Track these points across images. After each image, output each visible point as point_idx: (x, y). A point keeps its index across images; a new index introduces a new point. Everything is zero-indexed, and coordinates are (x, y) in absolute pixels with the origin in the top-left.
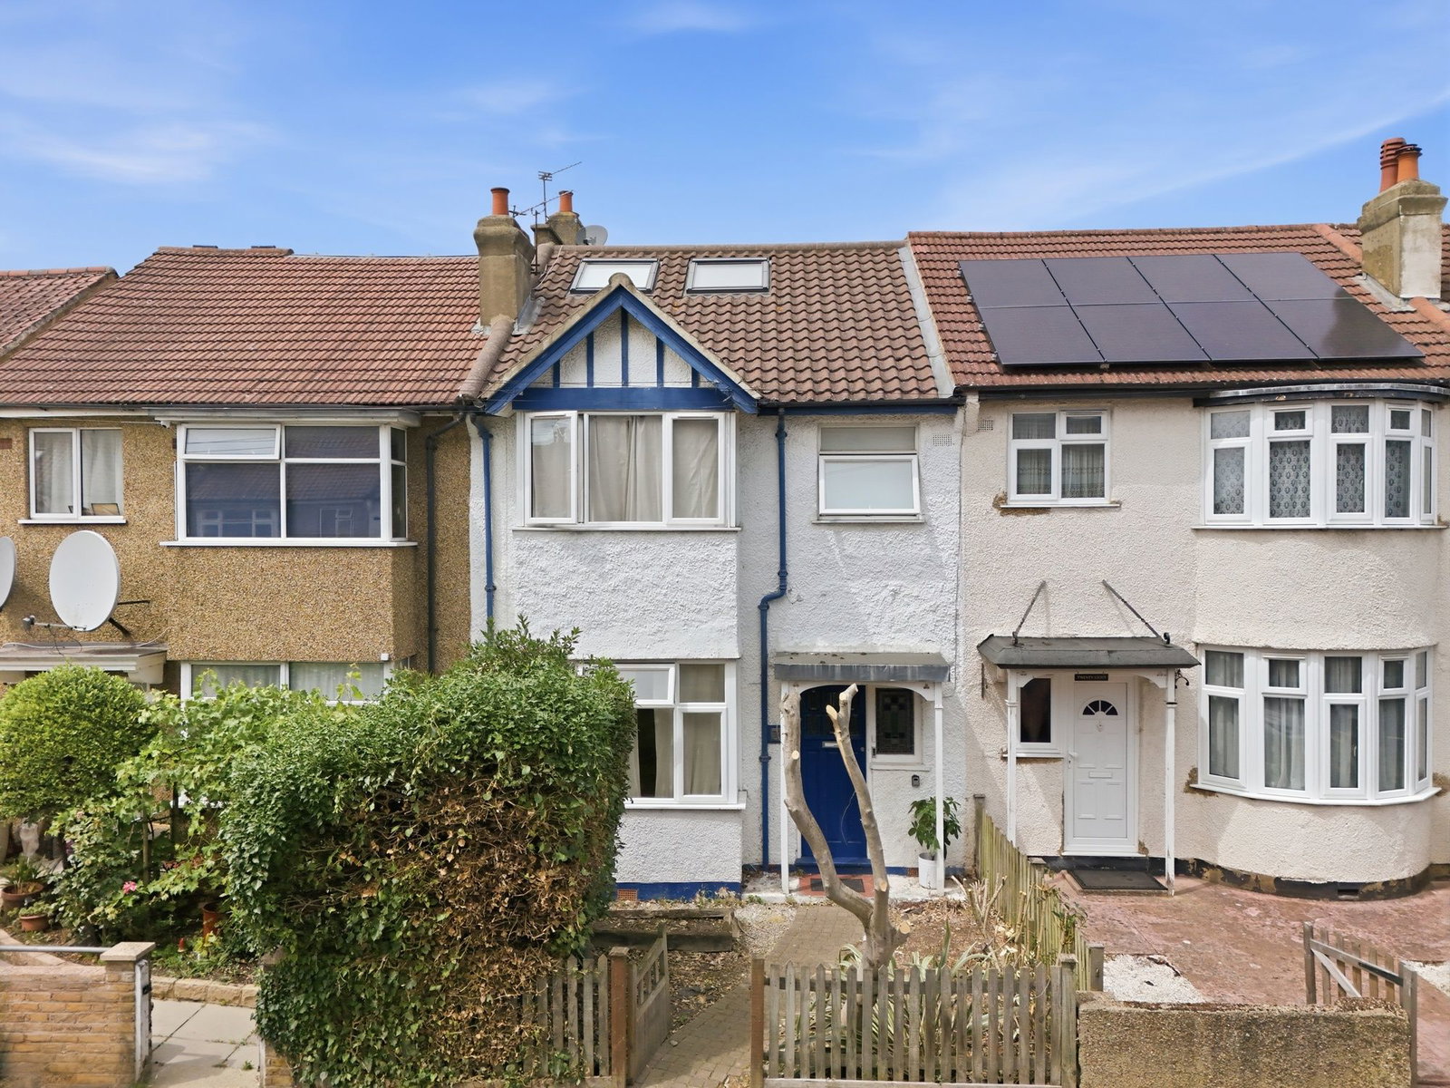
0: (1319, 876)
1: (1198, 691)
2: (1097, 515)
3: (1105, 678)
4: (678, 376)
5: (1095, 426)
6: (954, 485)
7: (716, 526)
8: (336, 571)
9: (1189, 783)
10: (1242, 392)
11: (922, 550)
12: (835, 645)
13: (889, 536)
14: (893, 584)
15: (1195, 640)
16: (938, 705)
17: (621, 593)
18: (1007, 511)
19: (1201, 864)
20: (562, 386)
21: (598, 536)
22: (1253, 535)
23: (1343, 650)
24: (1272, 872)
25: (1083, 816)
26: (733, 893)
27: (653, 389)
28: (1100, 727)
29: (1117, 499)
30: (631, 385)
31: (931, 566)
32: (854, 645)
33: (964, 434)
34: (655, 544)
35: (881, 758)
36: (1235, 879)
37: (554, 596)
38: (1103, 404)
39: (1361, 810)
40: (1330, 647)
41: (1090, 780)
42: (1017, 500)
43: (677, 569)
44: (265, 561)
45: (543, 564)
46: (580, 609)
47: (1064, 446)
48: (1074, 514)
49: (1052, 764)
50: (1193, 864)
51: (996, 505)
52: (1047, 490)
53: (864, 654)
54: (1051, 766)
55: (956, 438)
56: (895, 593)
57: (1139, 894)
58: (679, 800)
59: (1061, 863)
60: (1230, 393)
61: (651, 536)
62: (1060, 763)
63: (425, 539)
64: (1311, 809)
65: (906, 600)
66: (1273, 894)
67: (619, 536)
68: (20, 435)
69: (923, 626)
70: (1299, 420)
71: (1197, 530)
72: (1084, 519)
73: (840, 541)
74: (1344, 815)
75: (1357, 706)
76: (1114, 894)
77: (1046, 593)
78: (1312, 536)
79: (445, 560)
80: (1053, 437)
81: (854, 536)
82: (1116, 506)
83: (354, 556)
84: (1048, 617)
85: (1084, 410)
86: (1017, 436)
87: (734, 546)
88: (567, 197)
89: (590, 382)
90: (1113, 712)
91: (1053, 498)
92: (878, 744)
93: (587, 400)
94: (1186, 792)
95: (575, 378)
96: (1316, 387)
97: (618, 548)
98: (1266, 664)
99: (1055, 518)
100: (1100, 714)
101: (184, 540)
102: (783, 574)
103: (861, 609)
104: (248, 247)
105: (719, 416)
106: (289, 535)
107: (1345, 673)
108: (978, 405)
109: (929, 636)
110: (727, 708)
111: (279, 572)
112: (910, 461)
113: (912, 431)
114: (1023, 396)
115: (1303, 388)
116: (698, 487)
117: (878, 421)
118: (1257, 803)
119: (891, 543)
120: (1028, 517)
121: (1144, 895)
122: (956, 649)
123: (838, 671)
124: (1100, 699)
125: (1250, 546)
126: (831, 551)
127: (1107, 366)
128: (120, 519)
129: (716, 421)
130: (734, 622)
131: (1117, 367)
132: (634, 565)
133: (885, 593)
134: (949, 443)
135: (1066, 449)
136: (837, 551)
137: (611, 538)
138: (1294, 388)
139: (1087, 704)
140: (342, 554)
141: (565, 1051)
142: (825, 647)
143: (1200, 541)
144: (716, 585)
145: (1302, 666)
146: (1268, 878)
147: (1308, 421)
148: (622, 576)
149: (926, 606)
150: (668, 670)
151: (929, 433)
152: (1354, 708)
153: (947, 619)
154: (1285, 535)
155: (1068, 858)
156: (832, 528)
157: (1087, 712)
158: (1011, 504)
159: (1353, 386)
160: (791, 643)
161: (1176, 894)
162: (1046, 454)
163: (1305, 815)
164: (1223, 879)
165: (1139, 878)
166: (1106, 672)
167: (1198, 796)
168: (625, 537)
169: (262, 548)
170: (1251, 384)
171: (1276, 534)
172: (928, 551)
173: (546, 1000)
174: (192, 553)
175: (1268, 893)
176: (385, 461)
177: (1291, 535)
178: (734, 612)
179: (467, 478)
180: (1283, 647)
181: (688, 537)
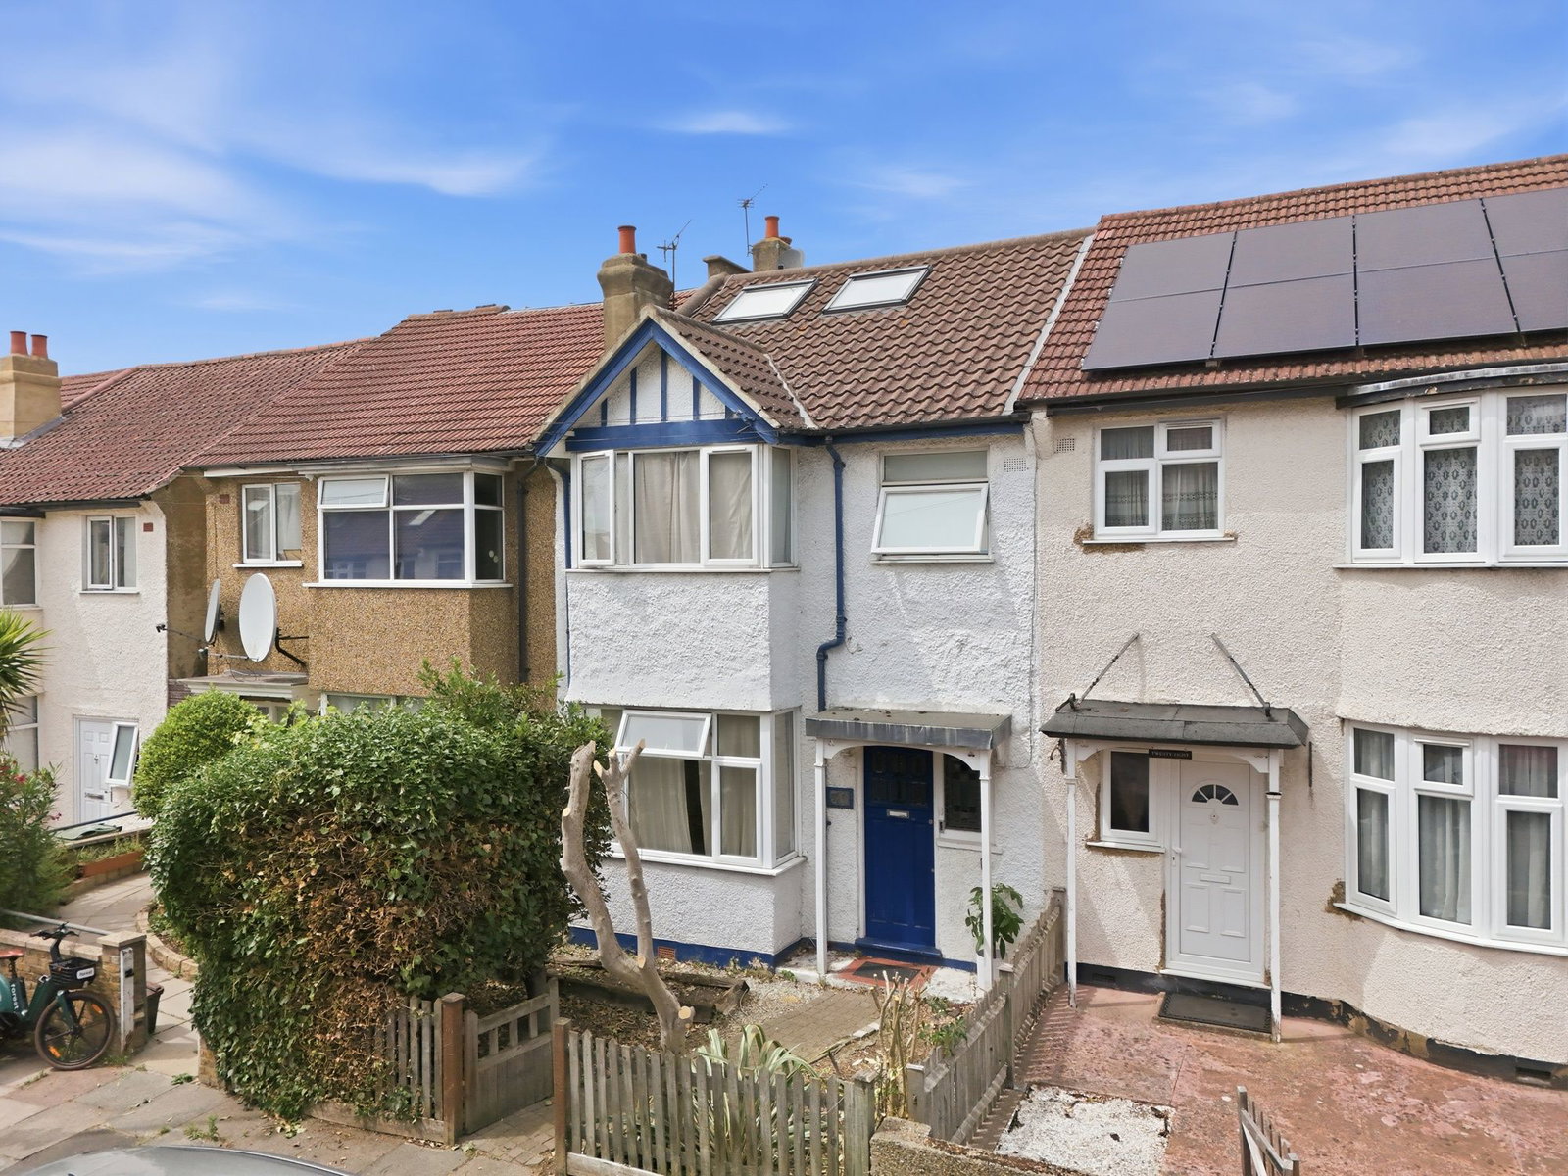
0: (1487, 1045)
1: (1344, 781)
2: (1204, 552)
3: (1188, 755)
4: (713, 409)
5: (1204, 439)
6: (1028, 518)
7: (751, 567)
8: (428, 612)
9: (1332, 900)
10: (1383, 386)
11: (991, 594)
12: (896, 701)
13: (955, 577)
14: (960, 633)
15: (1338, 713)
16: (984, 776)
17: (661, 637)
18: (1091, 548)
19: (1346, 1008)
20: (608, 425)
21: (641, 578)
22: (1402, 577)
23: (1522, 736)
24: (1424, 1029)
25: (1191, 927)
26: (766, 966)
27: (688, 422)
28: (1214, 818)
29: (1231, 532)
30: (671, 420)
31: (1001, 614)
32: (916, 701)
33: (1038, 456)
34: (691, 587)
35: (950, 834)
36: (1383, 1034)
37: (603, 639)
38: (1213, 412)
39: (1552, 961)
40: (1501, 731)
41: (1203, 884)
42: (1105, 534)
43: (711, 613)
44: (377, 601)
45: (592, 607)
46: (625, 653)
47: (1165, 467)
48: (1175, 551)
49: (1148, 858)
50: (1338, 1007)
51: (1077, 541)
52: (1143, 520)
53: (924, 713)
54: (1146, 861)
55: (1031, 462)
56: (962, 644)
57: (1232, 1034)
58: (714, 859)
59: (1159, 982)
60: (1369, 388)
61: (688, 578)
62: (1158, 859)
63: (518, 582)
64: (1476, 951)
65: (974, 652)
66: (1425, 1060)
67: (659, 577)
68: (235, 490)
69: (994, 683)
70: (1458, 419)
71: (1341, 570)
72: (1188, 556)
73: (901, 584)
74: (1526, 964)
75: (1549, 815)
76: (1199, 1029)
77: (1140, 647)
78: (1476, 576)
79: (535, 601)
80: (1152, 456)
81: (916, 579)
82: (1232, 539)
83: (441, 597)
84: (1143, 677)
85: (1190, 418)
86: (1106, 455)
87: (766, 589)
88: (773, 220)
89: (633, 419)
90: (1232, 800)
91: (1152, 530)
92: (946, 817)
93: (630, 439)
94: (1329, 912)
95: (619, 418)
96: (1476, 374)
97: (659, 591)
98: (1420, 750)
99: (1151, 557)
100: (1214, 802)
101: (323, 582)
102: (841, 621)
103: (925, 662)
104: (474, 308)
105: (752, 448)
106: (397, 577)
107: (1539, 771)
108: (1046, 422)
109: (1000, 695)
110: (762, 764)
111: (386, 610)
112: (979, 490)
113: (983, 455)
114: (1099, 407)
115: (1459, 376)
116: (738, 525)
117: (941, 446)
118: (1407, 936)
119: (957, 585)
120: (1118, 554)
121: (1238, 1035)
122: (1030, 712)
123: (871, 730)
124: (1215, 783)
125: (1399, 592)
126: (892, 595)
127: (1214, 364)
128: (297, 563)
129: (749, 454)
130: (768, 671)
131: (1230, 364)
132: (672, 608)
133: (951, 643)
134: (1022, 467)
135: (1168, 470)
136: (898, 594)
137: (652, 581)
138: (1446, 376)
139: (1197, 788)
140: (431, 596)
141: (407, 1089)
142: (884, 703)
143: (1344, 585)
144: (749, 631)
145: (1466, 754)
146: (1420, 1037)
147: (1473, 420)
148: (662, 619)
149: (996, 659)
150: (704, 720)
151: (999, 456)
152: (1544, 818)
153: (1021, 676)
154: (1442, 576)
155: (1169, 977)
156: (894, 569)
157: (1197, 798)
158: (1098, 540)
159: (1532, 369)
160: (850, 698)
161: (1283, 1040)
162: (1141, 477)
163: (1468, 958)
164: (1368, 1031)
165: (1243, 1014)
166: (1188, 748)
167: (1344, 919)
168: (664, 579)
169: (373, 589)
170: (1393, 375)
171: (1429, 574)
172: (998, 595)
173: (393, 1035)
174: (324, 593)
175: (1419, 1058)
176: (468, 505)
177: (1449, 575)
178: (767, 661)
179: (553, 521)
180: (1437, 727)
181: (722, 579)
